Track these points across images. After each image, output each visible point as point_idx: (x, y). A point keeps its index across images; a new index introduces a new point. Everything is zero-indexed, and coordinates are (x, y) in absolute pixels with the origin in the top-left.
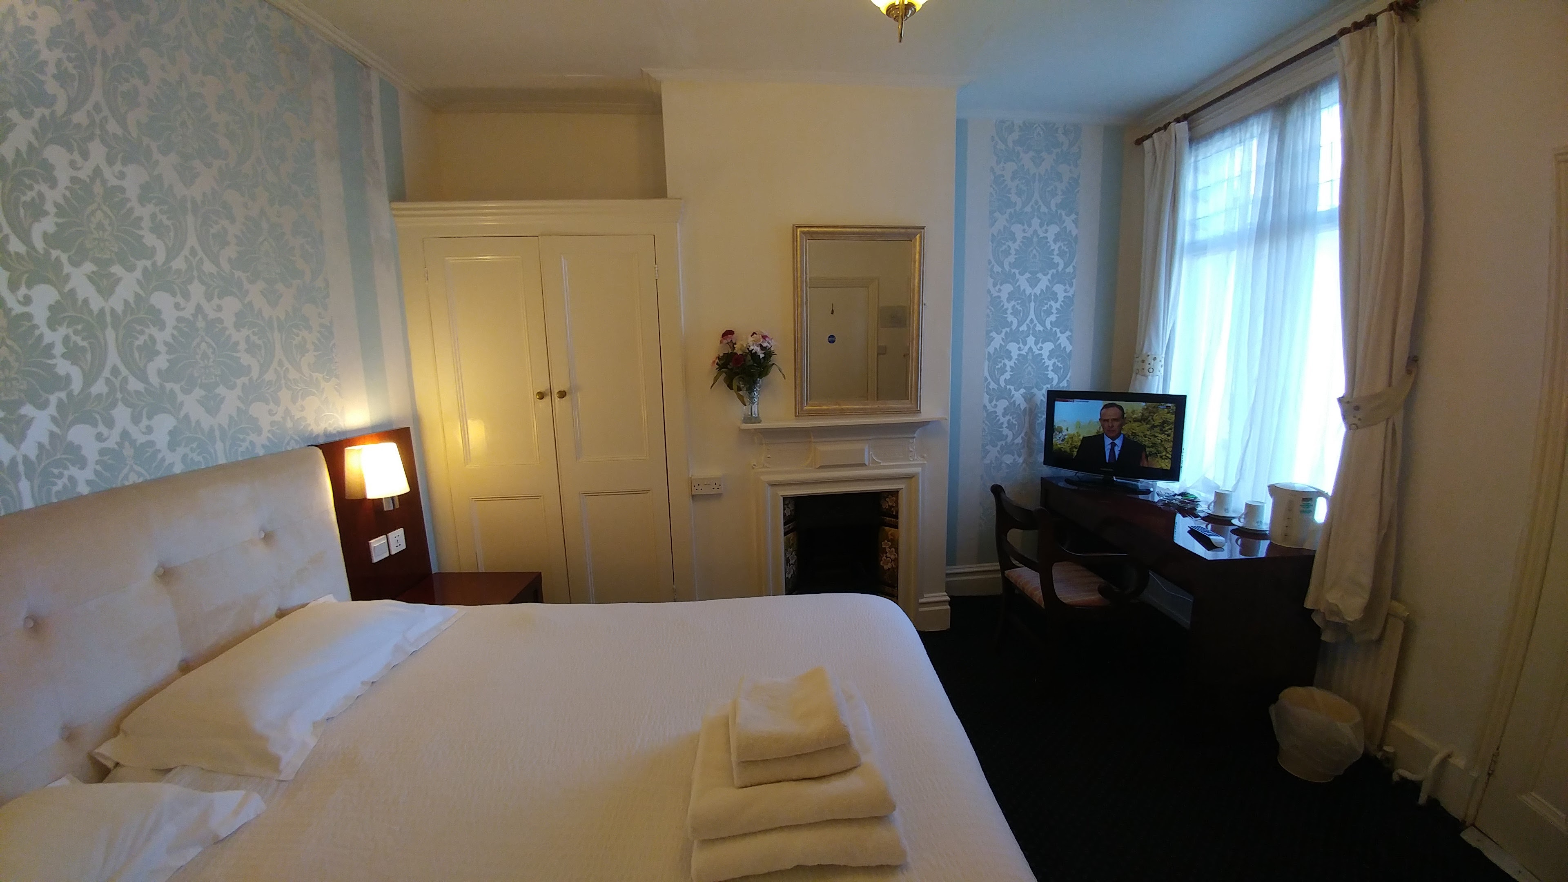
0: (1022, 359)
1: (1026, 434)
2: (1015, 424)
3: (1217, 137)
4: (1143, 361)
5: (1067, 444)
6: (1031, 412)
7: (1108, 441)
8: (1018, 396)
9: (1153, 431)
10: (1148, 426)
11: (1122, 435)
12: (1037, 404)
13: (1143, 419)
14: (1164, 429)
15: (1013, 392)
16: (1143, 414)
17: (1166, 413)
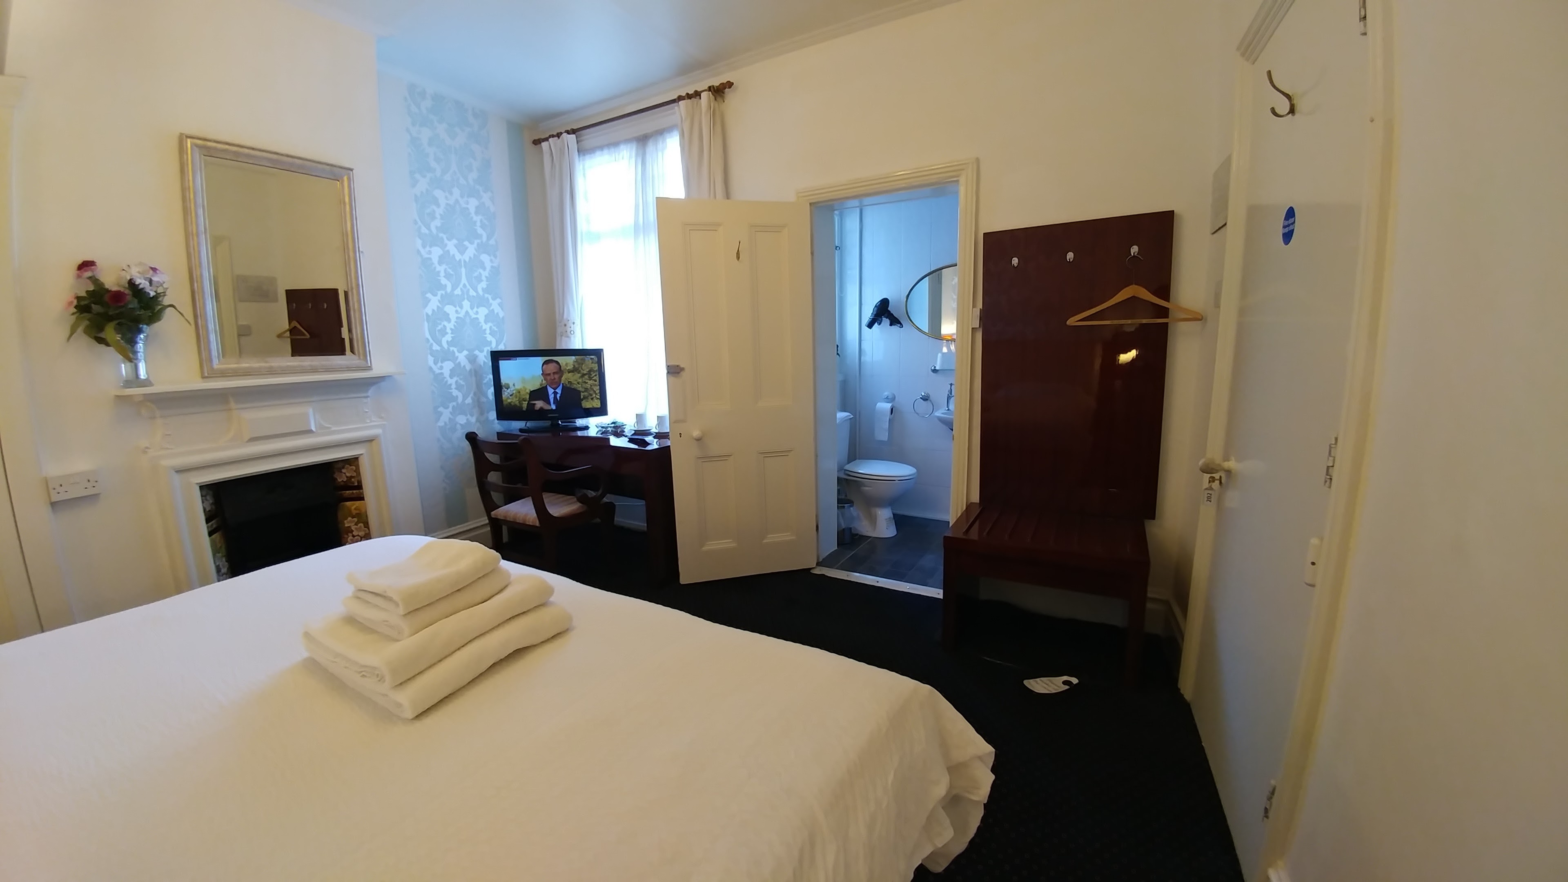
0: (460, 322)
1: (475, 394)
2: (463, 385)
3: (598, 153)
4: (565, 325)
5: (516, 398)
6: (476, 373)
7: (551, 391)
8: (462, 357)
9: (583, 378)
10: (579, 375)
11: (561, 385)
12: (481, 366)
13: (574, 370)
14: (591, 376)
15: (457, 354)
16: (574, 366)
17: (589, 363)
